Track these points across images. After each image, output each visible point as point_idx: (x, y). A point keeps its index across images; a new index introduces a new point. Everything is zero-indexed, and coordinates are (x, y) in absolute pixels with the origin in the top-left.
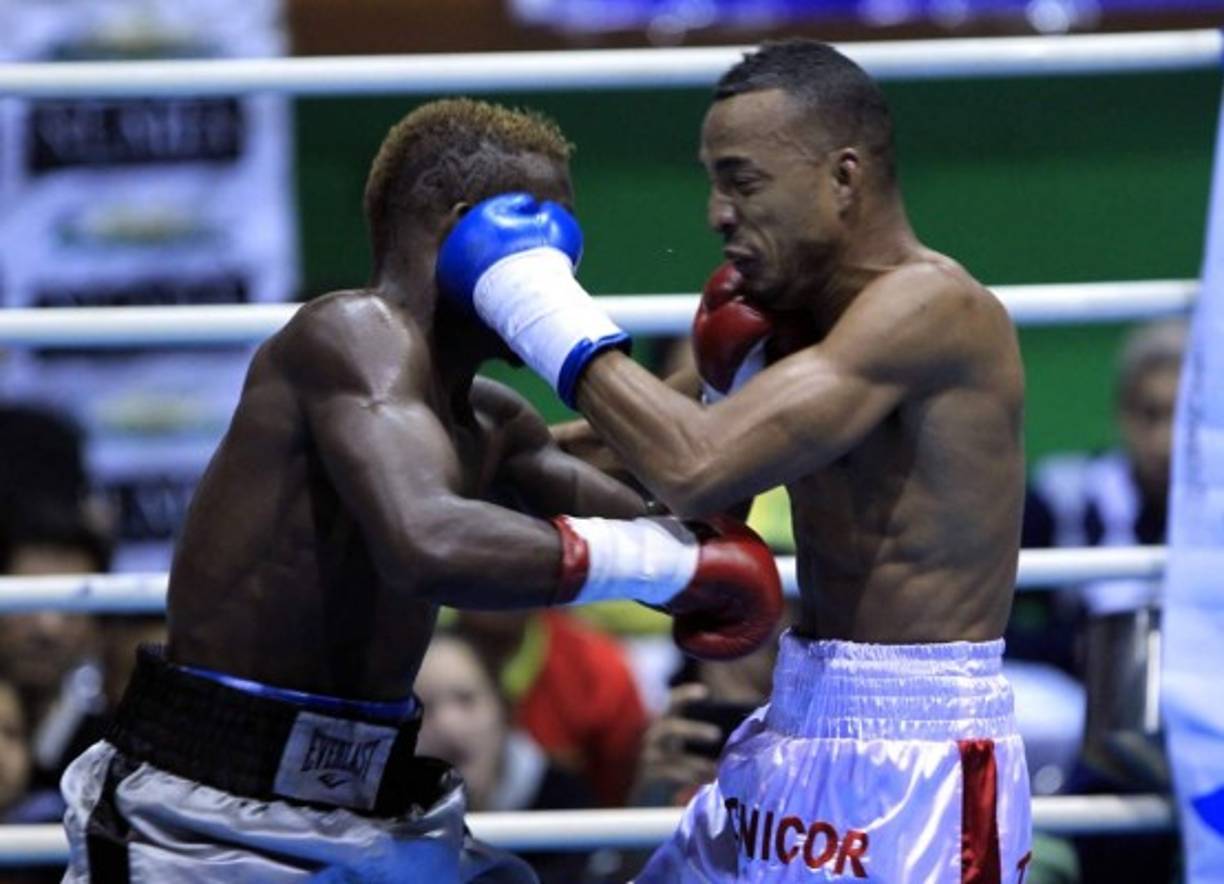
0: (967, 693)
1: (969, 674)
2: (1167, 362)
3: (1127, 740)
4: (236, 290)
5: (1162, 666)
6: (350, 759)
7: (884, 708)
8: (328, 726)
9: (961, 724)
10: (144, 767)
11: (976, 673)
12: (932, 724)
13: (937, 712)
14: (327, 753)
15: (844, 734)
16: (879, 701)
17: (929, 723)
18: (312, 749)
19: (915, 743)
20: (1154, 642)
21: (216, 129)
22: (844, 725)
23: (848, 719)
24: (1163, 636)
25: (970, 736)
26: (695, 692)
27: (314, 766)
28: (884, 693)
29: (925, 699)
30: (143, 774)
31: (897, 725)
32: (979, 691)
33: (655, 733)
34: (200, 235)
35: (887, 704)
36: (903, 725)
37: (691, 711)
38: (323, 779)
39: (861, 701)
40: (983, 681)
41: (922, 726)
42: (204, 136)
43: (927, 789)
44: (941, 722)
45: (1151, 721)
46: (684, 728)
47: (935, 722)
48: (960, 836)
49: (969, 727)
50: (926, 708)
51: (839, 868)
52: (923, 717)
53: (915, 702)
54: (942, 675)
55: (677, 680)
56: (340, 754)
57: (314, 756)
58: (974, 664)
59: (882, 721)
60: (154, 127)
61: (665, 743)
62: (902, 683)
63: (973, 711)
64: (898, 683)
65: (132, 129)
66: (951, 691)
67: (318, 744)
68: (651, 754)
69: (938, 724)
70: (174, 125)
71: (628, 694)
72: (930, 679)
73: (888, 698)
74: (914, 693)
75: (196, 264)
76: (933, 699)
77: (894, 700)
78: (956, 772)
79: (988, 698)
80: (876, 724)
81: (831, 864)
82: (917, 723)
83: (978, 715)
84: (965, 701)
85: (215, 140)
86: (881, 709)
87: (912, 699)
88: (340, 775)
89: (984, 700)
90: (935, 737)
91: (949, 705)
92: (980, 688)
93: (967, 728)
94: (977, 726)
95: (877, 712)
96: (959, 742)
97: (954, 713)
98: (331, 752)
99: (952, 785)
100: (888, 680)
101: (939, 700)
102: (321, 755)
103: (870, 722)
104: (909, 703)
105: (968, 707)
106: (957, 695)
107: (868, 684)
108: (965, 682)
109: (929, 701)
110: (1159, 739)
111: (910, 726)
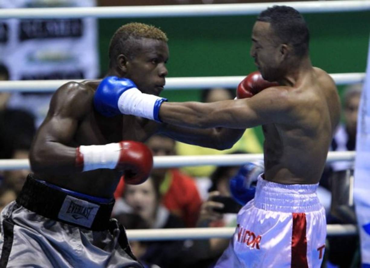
0: (297, 199)
1: (299, 193)
2: (356, 94)
3: (344, 208)
4: (81, 75)
5: (354, 186)
6: (83, 211)
7: (272, 202)
8: (76, 200)
9: (295, 208)
10: (21, 207)
11: (301, 193)
12: (285, 208)
13: (286, 204)
14: (75, 209)
15: (262, 208)
16: (271, 199)
17: (284, 207)
18: (70, 207)
19: (279, 213)
20: (352, 179)
21: (75, 27)
22: (263, 205)
23: (264, 204)
24: (354, 177)
25: (297, 212)
26: (216, 193)
27: (70, 212)
28: (272, 197)
29: (283, 200)
30: (21, 209)
31: (275, 207)
32: (301, 199)
33: (205, 205)
34: (70, 59)
35: (273, 200)
36: (277, 207)
37: (215, 199)
38: (73, 216)
39: (267, 199)
40: (303, 196)
41: (282, 208)
42: (71, 30)
43: (282, 226)
44: (288, 207)
45: (351, 202)
46: (212, 204)
47: (286, 207)
48: (291, 240)
49: (297, 209)
50: (284, 202)
51: (253, 246)
52: (283, 205)
53: (281, 201)
54: (290, 193)
55: (211, 190)
56: (79, 209)
57: (71, 209)
58: (301, 191)
59: (271, 206)
60: (56, 27)
61: (208, 208)
62: (277, 195)
63: (299, 204)
64: (276, 195)
65: (49, 28)
66: (292, 198)
67: (72, 206)
68: (203, 212)
69: (287, 208)
70: (62, 27)
71: (196, 194)
72: (285, 194)
73: (273, 199)
74: (280, 198)
75: (69, 67)
76: (286, 200)
77: (275, 199)
78: (291, 222)
79: (304, 201)
80: (270, 206)
81: (252, 245)
82: (281, 207)
83: (300, 205)
84: (296, 201)
85: (74, 31)
86: (271, 202)
87: (280, 200)
88: (79, 216)
89: (303, 201)
90: (286, 211)
91: (291, 202)
92: (302, 198)
93: (296, 209)
94: (300, 208)
95: (270, 203)
96: (293, 213)
97: (293, 205)
98: (76, 208)
99: (289, 225)
100: (274, 194)
101: (288, 201)
102: (73, 209)
103: (268, 205)
104: (279, 201)
105: (297, 203)
106: (294, 200)
107: (269, 194)
108: (297, 196)
109: (285, 200)
110: (353, 208)
111: (278, 208)
